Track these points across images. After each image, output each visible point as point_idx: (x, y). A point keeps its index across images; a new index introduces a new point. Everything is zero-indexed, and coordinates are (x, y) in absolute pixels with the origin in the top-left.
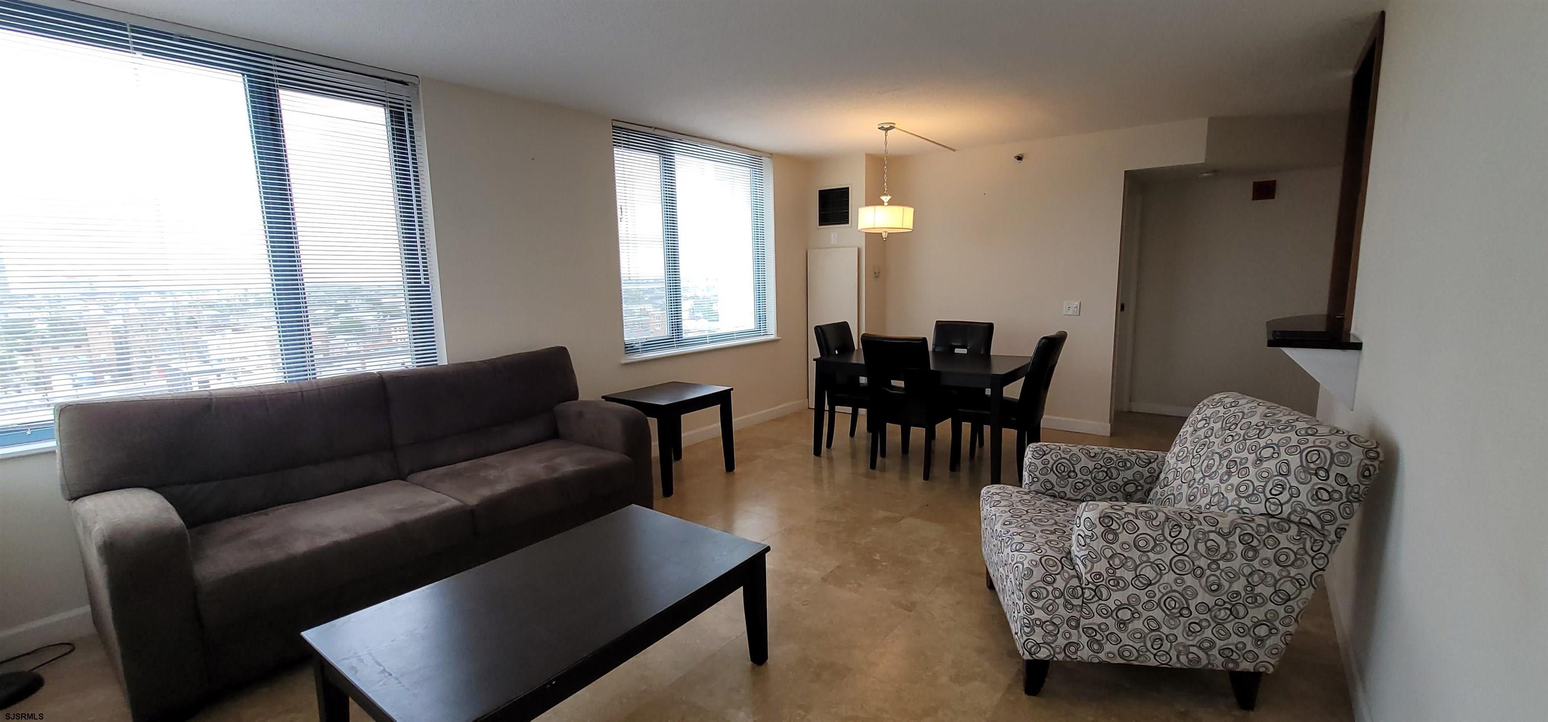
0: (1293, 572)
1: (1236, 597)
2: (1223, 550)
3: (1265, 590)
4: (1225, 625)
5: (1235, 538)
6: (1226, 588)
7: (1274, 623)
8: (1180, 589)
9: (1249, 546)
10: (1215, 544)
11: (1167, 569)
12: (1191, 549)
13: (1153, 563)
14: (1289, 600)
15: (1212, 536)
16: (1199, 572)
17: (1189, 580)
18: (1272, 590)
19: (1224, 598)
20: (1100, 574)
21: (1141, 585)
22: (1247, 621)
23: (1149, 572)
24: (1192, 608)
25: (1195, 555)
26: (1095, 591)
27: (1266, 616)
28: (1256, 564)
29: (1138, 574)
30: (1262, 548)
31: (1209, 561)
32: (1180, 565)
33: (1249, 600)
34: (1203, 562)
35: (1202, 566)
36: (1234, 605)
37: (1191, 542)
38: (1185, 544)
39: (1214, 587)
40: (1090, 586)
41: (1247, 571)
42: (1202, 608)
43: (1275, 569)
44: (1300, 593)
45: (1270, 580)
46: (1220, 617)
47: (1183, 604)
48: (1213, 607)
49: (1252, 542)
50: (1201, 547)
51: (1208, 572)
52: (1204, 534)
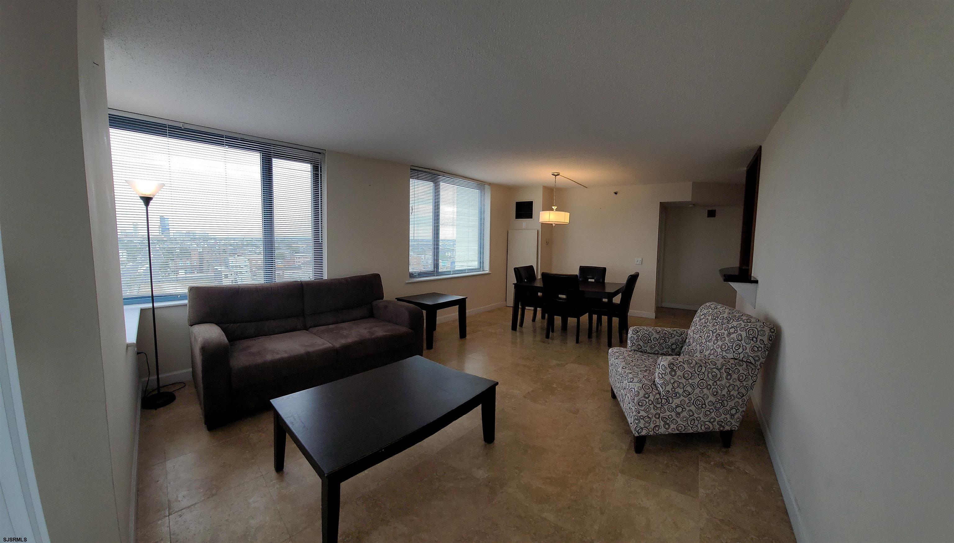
0: (745, 383)
1: (724, 397)
2: (719, 376)
3: (734, 393)
4: (720, 410)
5: (723, 371)
6: (720, 393)
7: (738, 407)
8: (702, 396)
9: (729, 374)
10: (715, 374)
11: (696, 387)
12: (706, 376)
13: (691, 384)
14: (743, 396)
15: (714, 370)
16: (709, 387)
17: (705, 391)
18: (737, 392)
19: (719, 398)
20: (669, 391)
21: (686, 395)
22: (728, 408)
23: (689, 389)
24: (707, 404)
25: (708, 379)
26: (666, 400)
27: (735, 405)
28: (731, 381)
29: (685, 390)
30: (733, 374)
31: (713, 382)
32: (702, 384)
33: (729, 398)
34: (711, 382)
35: (710, 384)
36: (723, 401)
37: (706, 373)
38: (704, 374)
39: (715, 393)
40: (665, 397)
41: (728, 385)
42: (710, 404)
43: (738, 383)
44: (747, 393)
45: (736, 388)
46: (717, 407)
47: (703, 403)
48: (715, 402)
49: (729, 371)
50: (710, 375)
51: (713, 387)
52: (711, 369)
